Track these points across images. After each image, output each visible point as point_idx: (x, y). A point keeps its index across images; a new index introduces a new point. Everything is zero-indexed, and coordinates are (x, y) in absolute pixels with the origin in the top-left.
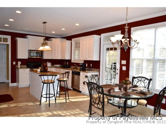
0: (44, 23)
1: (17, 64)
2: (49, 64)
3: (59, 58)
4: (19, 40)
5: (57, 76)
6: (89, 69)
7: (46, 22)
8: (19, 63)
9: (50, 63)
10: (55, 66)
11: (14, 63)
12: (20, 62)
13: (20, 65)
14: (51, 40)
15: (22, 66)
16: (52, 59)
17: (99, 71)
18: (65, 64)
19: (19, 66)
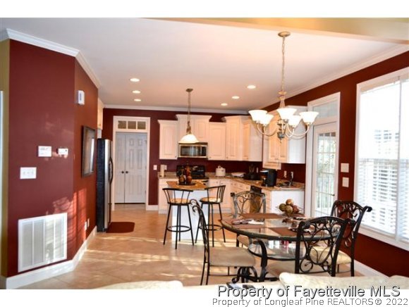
0: (189, 90)
1: (159, 169)
2: (220, 171)
3: (241, 159)
4: (164, 125)
5: (192, 191)
6: (286, 183)
7: (192, 90)
8: (164, 167)
9: (222, 169)
10: (234, 174)
11: (155, 168)
12: (166, 166)
13: (165, 171)
14: (225, 121)
15: (168, 173)
16: (226, 159)
17: (305, 188)
18: (251, 171)
19: (162, 173)
